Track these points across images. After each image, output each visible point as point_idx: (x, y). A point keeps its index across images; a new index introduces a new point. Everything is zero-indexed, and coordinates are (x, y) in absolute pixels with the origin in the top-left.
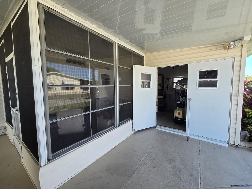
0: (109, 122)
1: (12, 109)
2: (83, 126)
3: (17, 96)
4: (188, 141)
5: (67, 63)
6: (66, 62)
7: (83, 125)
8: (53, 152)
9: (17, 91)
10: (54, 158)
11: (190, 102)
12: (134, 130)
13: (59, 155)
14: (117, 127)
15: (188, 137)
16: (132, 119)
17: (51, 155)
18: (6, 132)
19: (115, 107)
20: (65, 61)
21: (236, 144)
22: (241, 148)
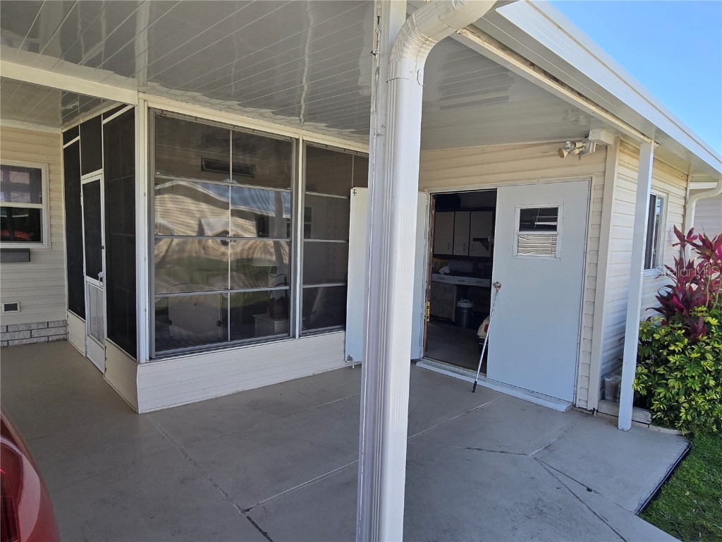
0: (277, 324)
1: (87, 279)
2: (219, 325)
3: (104, 252)
4: (473, 392)
5: (203, 172)
6: (202, 169)
7: (219, 322)
8: (157, 350)
9: (103, 244)
10: (159, 357)
11: (497, 291)
12: (350, 358)
13: (167, 356)
14: (294, 337)
15: (476, 382)
16: (344, 329)
17: (154, 353)
18: (67, 334)
19: (290, 289)
20: (200, 168)
21: (590, 408)
22: (601, 418)
